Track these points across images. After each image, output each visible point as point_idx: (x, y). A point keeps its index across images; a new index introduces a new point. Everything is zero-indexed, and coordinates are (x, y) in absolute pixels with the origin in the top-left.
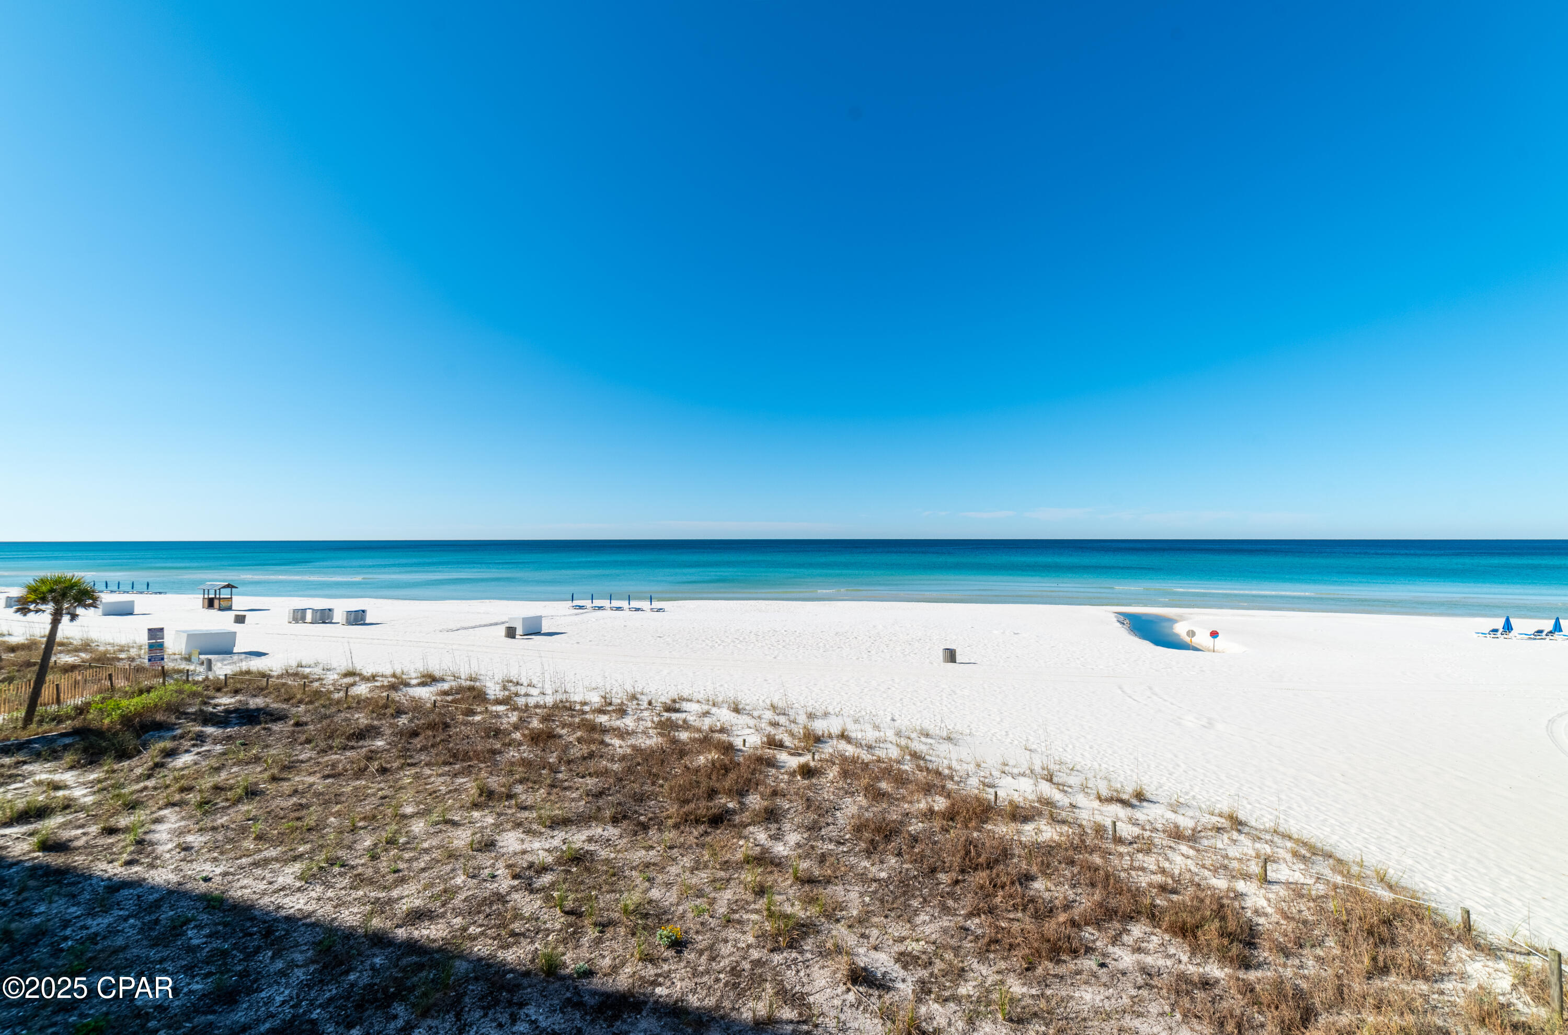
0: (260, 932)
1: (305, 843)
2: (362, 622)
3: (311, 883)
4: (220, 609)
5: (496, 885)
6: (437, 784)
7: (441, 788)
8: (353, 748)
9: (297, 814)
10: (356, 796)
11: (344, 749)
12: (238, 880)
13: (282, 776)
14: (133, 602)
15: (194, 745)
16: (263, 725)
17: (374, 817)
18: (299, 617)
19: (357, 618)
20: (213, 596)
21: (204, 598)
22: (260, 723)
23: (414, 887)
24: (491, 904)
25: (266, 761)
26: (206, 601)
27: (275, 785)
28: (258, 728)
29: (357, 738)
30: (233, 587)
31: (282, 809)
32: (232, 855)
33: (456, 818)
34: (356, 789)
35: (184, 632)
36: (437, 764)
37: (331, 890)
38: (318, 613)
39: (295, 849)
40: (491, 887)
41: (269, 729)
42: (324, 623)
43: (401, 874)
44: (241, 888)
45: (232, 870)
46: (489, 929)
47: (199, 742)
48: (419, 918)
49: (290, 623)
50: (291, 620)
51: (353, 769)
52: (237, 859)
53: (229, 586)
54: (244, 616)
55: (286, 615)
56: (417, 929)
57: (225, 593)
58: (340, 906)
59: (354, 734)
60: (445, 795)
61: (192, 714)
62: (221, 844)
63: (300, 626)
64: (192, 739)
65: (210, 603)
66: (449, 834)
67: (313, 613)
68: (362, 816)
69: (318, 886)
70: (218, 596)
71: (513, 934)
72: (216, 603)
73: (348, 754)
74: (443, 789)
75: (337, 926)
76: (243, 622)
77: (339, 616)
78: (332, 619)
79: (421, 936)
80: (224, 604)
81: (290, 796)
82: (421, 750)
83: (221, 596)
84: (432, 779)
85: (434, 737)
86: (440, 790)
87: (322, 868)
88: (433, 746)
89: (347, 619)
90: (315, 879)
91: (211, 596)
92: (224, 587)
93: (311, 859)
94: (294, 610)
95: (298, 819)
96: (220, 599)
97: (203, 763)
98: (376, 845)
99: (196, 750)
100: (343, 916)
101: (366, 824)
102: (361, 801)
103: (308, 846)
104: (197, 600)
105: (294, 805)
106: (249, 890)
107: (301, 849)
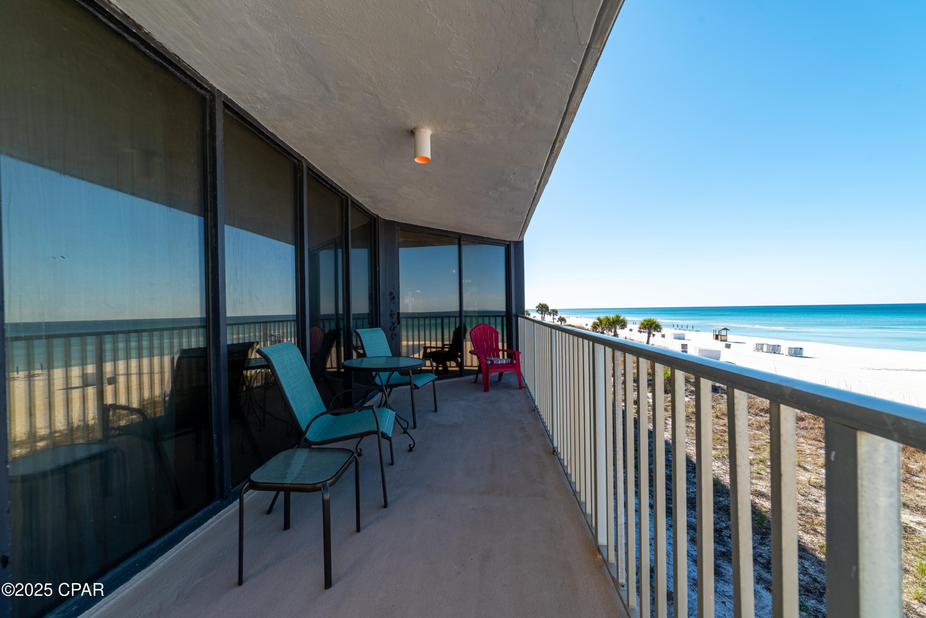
0: (692, 467)
1: (721, 445)
2: (800, 355)
3: (717, 460)
4: (721, 341)
5: (816, 506)
6: (805, 448)
7: (806, 451)
8: (761, 416)
9: (722, 434)
10: (753, 437)
11: (756, 415)
12: (690, 447)
13: (722, 417)
14: (685, 334)
15: (690, 395)
16: (720, 394)
17: (759, 449)
18: (760, 348)
19: (797, 353)
20: (718, 334)
21: (714, 334)
22: (718, 393)
23: (765, 484)
24: (808, 511)
25: (716, 409)
26: (715, 336)
27: (717, 420)
28: (717, 395)
29: (765, 411)
30: (727, 329)
31: (716, 430)
32: (691, 438)
33: (808, 467)
34: (755, 434)
35: (698, 348)
36: (811, 439)
37: (725, 466)
38: (771, 347)
39: (716, 446)
40: (812, 505)
41: (723, 397)
42: (775, 353)
43: (761, 476)
44: (690, 450)
45: (689, 442)
46: (800, 520)
47: (692, 394)
48: (761, 495)
49: (755, 351)
50: (755, 349)
51: (756, 425)
52: (692, 440)
53: (725, 329)
54: (730, 345)
55: (753, 347)
56: (758, 499)
57: (723, 333)
58: (726, 473)
59: (763, 409)
60: (808, 454)
61: (692, 382)
62: (689, 433)
63: (760, 353)
64: (689, 392)
65: (717, 337)
66: (799, 472)
67: (767, 347)
68: (753, 446)
69: (720, 463)
70: (720, 334)
71: (815, 530)
72: (719, 337)
73: (758, 418)
74: (808, 452)
75: (721, 480)
76: (729, 348)
77: (784, 350)
78: (780, 351)
79: (759, 503)
80: (723, 338)
81: (722, 426)
82: (803, 428)
83: (722, 334)
84: (803, 445)
85: (814, 424)
86: (805, 451)
87: (724, 457)
88: (811, 429)
89: (789, 352)
90: (719, 459)
91: (717, 333)
92: (723, 329)
93: (721, 452)
94: (757, 344)
95: (721, 435)
96: (721, 335)
97: (692, 403)
98: (754, 460)
99: (690, 397)
100: (726, 477)
101: (754, 450)
102: (755, 440)
103: (722, 447)
104: (711, 335)
105: (722, 430)
106: (693, 452)
107: (718, 447)
